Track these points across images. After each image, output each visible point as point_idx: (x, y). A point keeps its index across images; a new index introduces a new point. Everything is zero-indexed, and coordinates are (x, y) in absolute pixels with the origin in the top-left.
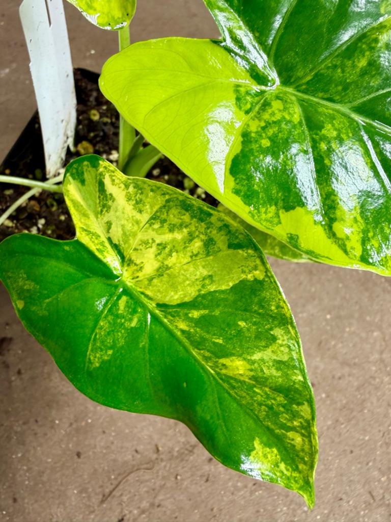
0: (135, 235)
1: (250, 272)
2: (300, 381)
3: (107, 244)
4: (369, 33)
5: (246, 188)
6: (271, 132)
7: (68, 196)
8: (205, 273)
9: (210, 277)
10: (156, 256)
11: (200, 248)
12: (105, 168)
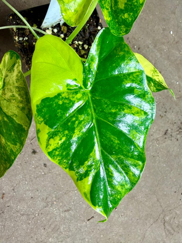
0: (11, 85)
1: (25, 126)
2: (12, 159)
3: (3, 79)
4: (125, 106)
5: (41, 108)
6: (66, 101)
7: (4, 57)
8: (16, 113)
9: (17, 116)
10: (10, 96)
11: (21, 106)
12: (19, 62)
